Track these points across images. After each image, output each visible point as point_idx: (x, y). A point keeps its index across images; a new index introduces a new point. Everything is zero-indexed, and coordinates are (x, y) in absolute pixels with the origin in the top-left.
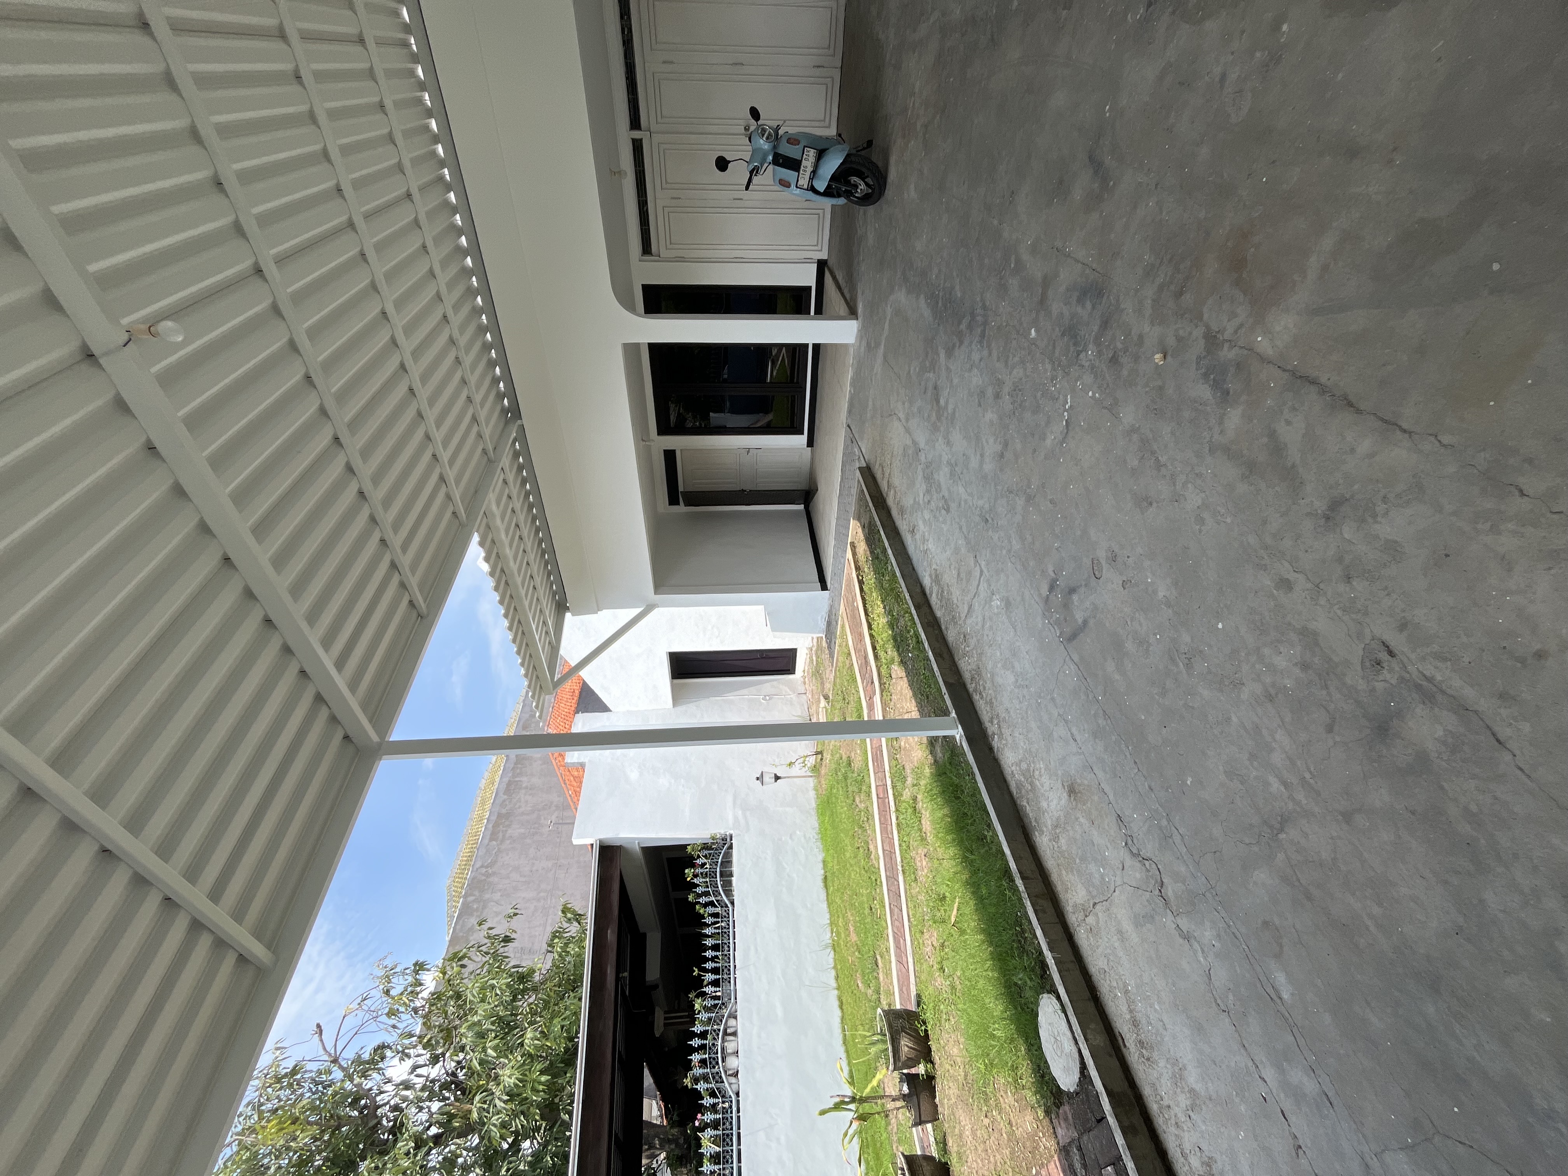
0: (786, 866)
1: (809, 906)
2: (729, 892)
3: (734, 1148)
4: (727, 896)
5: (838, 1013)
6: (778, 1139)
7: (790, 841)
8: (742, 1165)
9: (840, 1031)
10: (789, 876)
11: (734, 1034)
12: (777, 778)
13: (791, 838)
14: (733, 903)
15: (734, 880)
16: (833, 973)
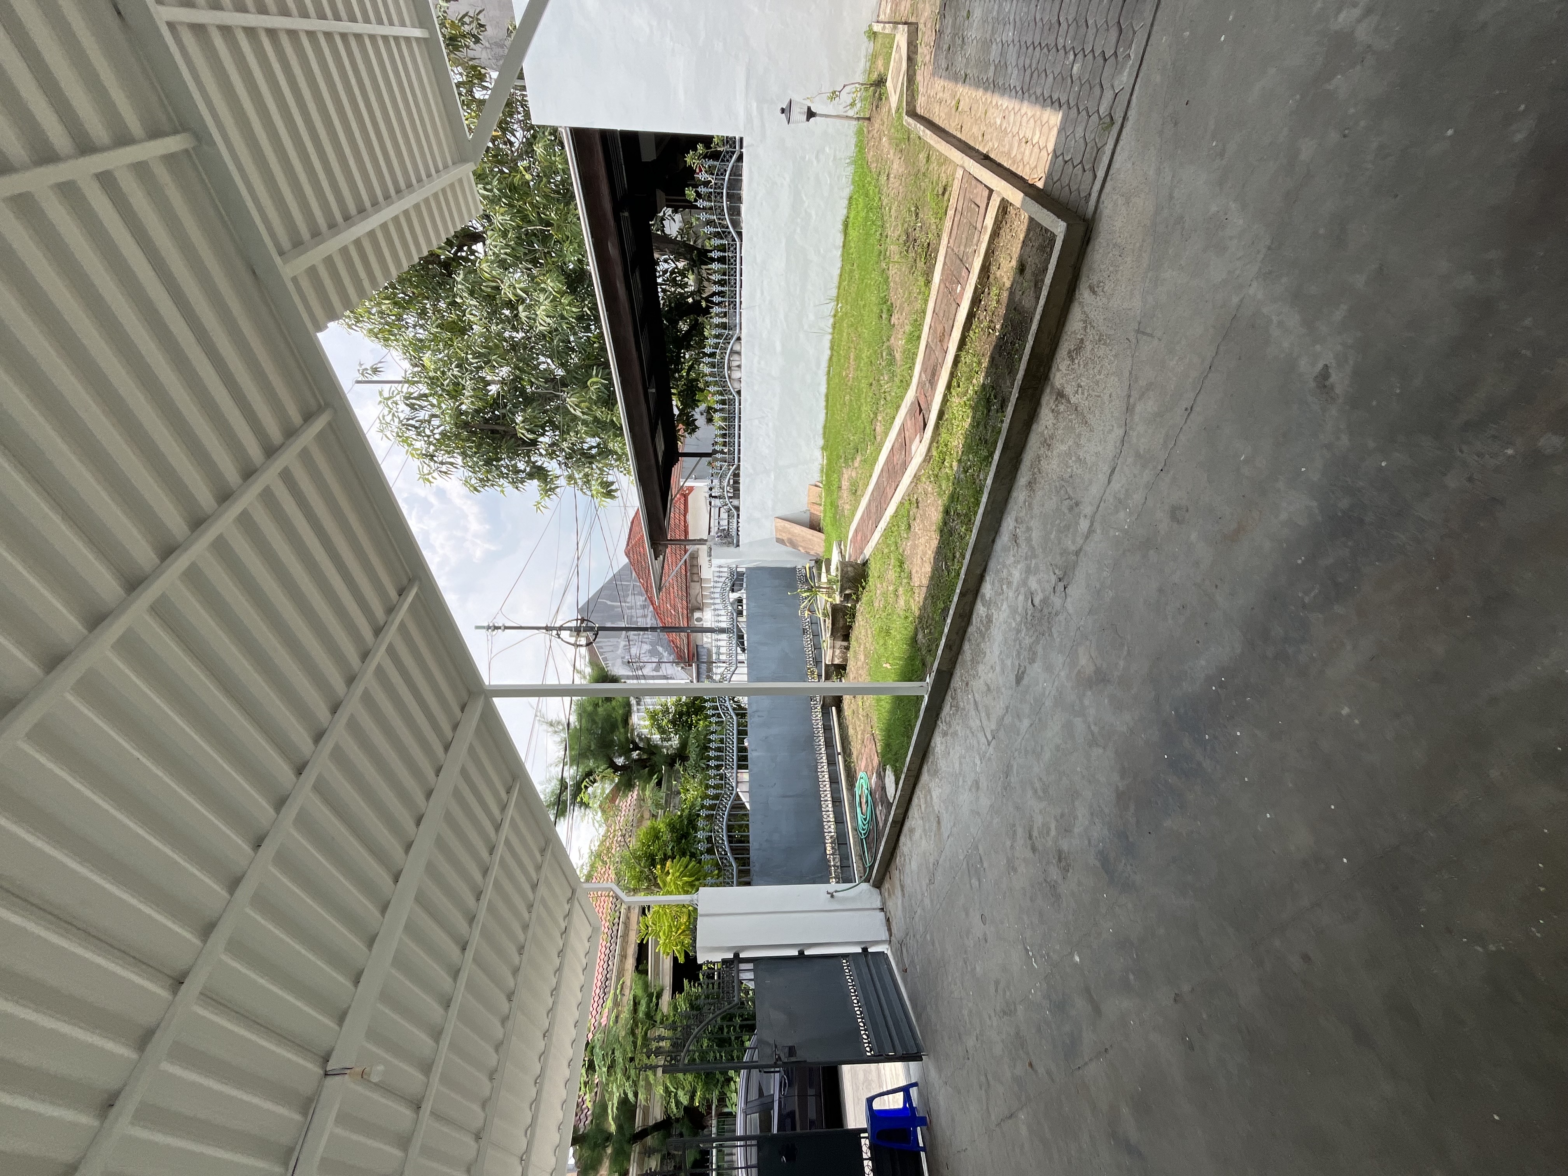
0: (804, 198)
1: (822, 251)
2: (736, 224)
3: (736, 424)
4: (734, 227)
5: (829, 352)
6: (767, 425)
7: (815, 162)
8: (741, 432)
9: (826, 365)
10: (806, 211)
11: (739, 353)
12: (811, 114)
13: (817, 157)
14: (740, 234)
15: (743, 208)
16: (831, 320)
